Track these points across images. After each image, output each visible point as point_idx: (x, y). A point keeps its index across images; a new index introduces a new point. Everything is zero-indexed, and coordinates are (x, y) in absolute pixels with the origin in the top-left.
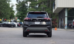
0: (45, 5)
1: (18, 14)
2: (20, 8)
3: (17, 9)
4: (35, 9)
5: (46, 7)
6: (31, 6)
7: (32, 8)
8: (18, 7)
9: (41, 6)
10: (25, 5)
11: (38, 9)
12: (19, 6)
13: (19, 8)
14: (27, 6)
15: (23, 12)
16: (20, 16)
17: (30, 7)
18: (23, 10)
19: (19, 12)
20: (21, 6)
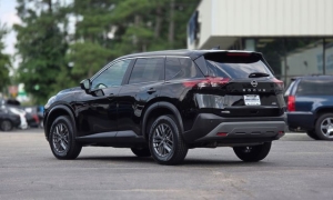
0: (146, 27)
1: (26, 70)
2: (35, 43)
3: (22, 47)
4: (101, 44)
5: (150, 38)
6: (81, 32)
7: (90, 44)
8: (26, 38)
9: (128, 31)
10: (58, 30)
11: (117, 45)
12: (27, 35)
13: (31, 41)
14: (66, 33)
15: (48, 58)
16: (35, 76)
17: (77, 36)
18: (47, 49)
19: (30, 61)
20: (36, 32)
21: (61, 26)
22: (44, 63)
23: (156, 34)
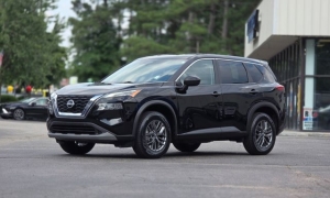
0: (200, 24)
1: (80, 64)
2: (88, 38)
3: (78, 41)
4: (155, 39)
5: (203, 35)
6: (135, 27)
7: (144, 39)
8: (82, 32)
9: (183, 28)
10: (112, 25)
11: (171, 41)
12: (82, 29)
13: (86, 35)
14: (119, 28)
15: (102, 52)
16: (90, 70)
17: (130, 31)
18: (101, 43)
19: (84, 55)
20: (91, 26)
21: (115, 21)
22: (98, 57)
23: (209, 31)
